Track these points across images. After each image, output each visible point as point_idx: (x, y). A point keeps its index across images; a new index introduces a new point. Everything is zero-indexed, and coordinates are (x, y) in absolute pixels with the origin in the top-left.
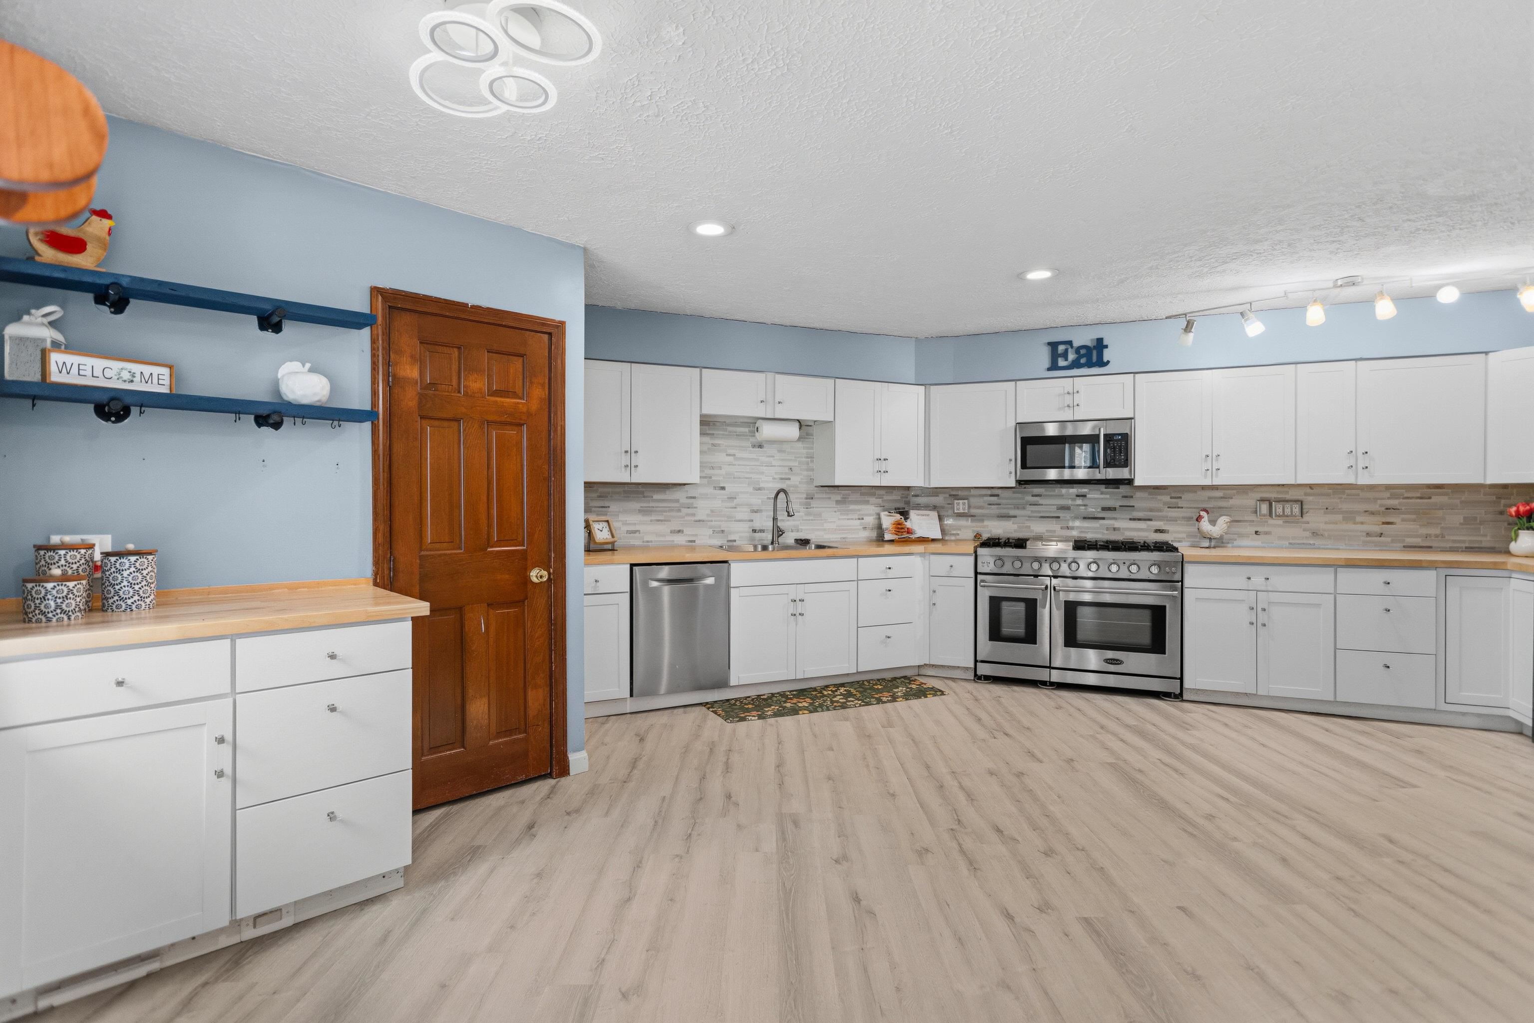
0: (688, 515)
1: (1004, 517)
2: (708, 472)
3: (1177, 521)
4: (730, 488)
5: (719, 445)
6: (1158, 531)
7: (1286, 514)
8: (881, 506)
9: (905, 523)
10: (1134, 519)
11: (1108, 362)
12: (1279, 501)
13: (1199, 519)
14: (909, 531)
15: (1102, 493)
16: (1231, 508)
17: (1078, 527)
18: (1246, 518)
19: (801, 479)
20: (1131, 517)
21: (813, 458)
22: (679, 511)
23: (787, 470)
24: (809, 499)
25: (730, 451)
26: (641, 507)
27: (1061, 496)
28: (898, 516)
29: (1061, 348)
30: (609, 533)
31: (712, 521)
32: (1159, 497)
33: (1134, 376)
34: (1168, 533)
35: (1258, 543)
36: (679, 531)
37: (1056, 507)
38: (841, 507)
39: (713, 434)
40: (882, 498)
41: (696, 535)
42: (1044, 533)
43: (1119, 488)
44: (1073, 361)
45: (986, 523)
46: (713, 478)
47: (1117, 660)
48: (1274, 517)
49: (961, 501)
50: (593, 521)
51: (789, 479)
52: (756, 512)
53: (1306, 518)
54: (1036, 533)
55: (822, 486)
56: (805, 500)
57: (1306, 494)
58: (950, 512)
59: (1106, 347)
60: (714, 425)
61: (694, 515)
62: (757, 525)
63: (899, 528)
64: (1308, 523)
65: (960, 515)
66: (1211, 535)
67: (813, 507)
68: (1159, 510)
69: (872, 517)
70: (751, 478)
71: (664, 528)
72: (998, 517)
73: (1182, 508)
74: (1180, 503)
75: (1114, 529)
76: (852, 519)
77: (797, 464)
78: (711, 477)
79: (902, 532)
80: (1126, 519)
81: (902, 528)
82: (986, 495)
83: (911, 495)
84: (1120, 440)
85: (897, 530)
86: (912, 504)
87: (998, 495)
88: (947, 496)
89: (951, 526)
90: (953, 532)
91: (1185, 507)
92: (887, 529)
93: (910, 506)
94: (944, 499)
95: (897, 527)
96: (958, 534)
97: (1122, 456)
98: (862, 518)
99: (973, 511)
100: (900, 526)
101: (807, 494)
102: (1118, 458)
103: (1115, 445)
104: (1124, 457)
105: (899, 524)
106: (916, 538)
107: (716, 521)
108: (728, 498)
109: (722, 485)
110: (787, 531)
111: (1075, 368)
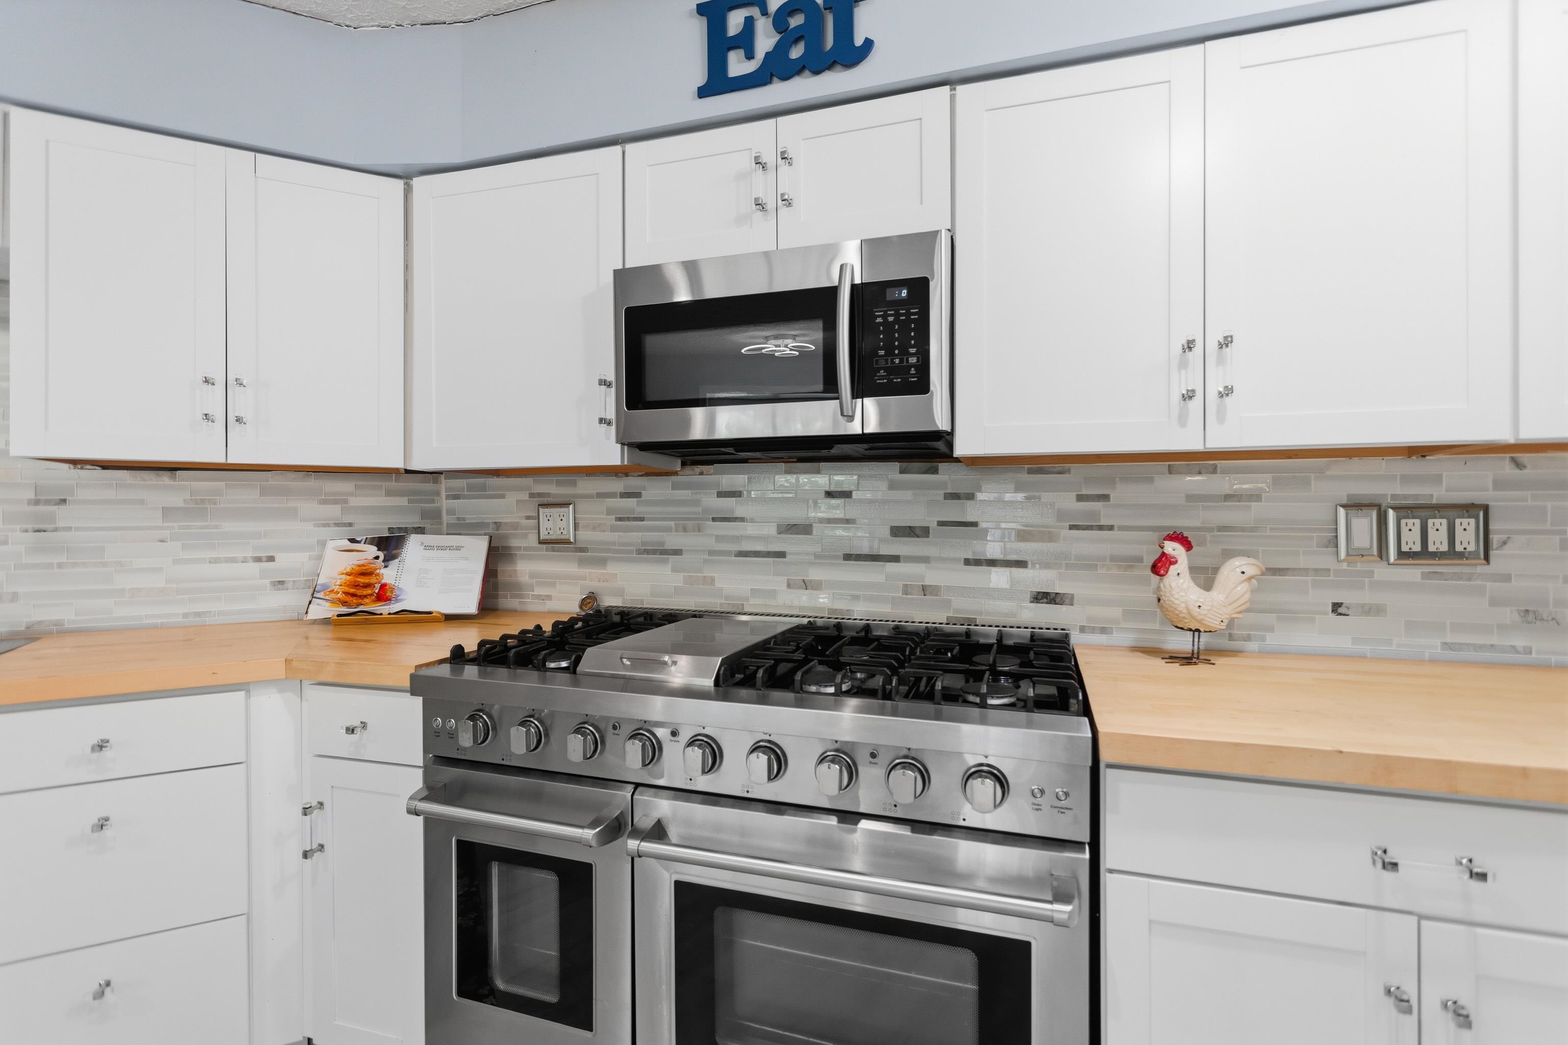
1: (654, 552)
3: (1095, 567)
6: (1043, 597)
7: (1432, 548)
8: (337, 525)
9: (383, 571)
10: (978, 562)
11: (869, 44)
12: (1406, 510)
13: (1161, 565)
14: (384, 595)
15: (893, 486)
16: (1253, 529)
17: (830, 584)
18: (1303, 562)
20: (970, 556)
24: (48, 502)
28: (371, 552)
32: (1046, 497)
34: (1072, 604)
35: (1343, 643)
37: (774, 524)
42: (747, 599)
43: (935, 471)
44: (769, 57)
45: (613, 568)
48: (1392, 560)
49: (558, 511)
53: (1499, 561)
54: (727, 598)
56: (33, 508)
57: (1499, 484)
58: (532, 540)
63: (360, 585)
64: (1507, 578)
65: (554, 548)
66: (1199, 621)
67: (69, 529)
68: (1050, 536)
72: (639, 552)
73: (1111, 528)
74: (1104, 513)
75: (925, 589)
76: (233, 560)
79: (366, 596)
80: (956, 560)
81: (368, 586)
82: (611, 495)
83: (443, 494)
84: (901, 302)
85: (352, 591)
86: (445, 518)
87: (637, 495)
88: (525, 496)
89: (533, 575)
90: (538, 591)
91: (1122, 528)
92: (325, 587)
93: (441, 523)
94: (518, 501)
95: (356, 581)
96: (549, 597)
97: (913, 355)
98: (278, 557)
99: (585, 535)
100: (362, 580)
101: (37, 489)
102: (897, 361)
103: (891, 319)
104: (918, 358)
105: (363, 574)
106: (394, 614)
111: (775, 79)
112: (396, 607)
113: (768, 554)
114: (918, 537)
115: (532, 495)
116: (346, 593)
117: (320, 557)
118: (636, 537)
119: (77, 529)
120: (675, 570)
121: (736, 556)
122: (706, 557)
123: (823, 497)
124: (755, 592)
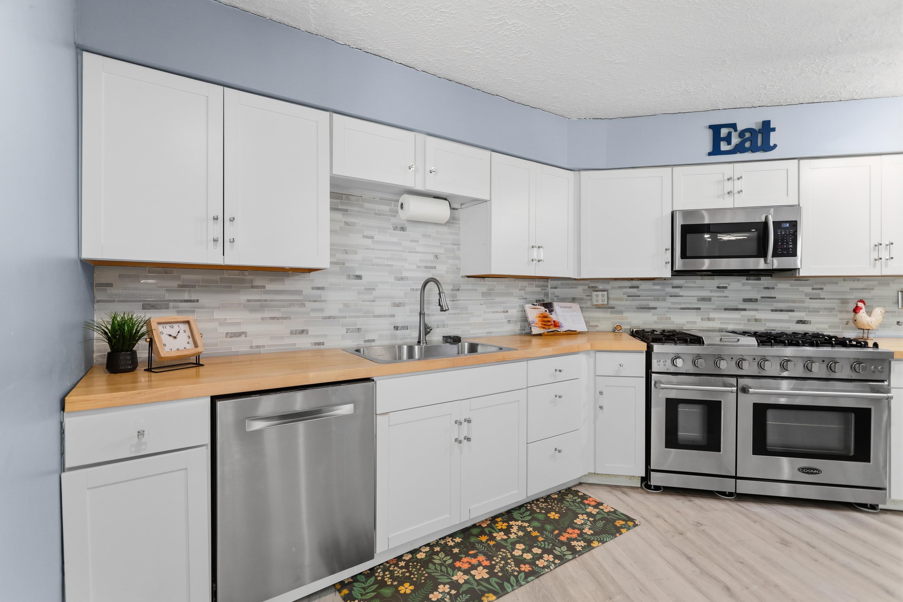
0: (313, 310)
1: (644, 308)
2: (340, 256)
3: (819, 312)
4: (368, 277)
5: (354, 224)
6: (800, 322)
8: (523, 299)
9: (551, 316)
10: (776, 311)
11: (775, 146)
13: (856, 310)
14: (556, 324)
15: (744, 284)
16: (872, 299)
17: (719, 319)
19: (448, 268)
20: (773, 309)
21: (460, 245)
22: (304, 305)
23: (432, 257)
24: (455, 290)
25: (367, 233)
26: (249, 301)
28: (543, 309)
29: (724, 132)
30: (191, 340)
31: (345, 317)
32: (801, 289)
33: (799, 163)
35: (901, 334)
36: (302, 332)
37: (696, 298)
38: (487, 300)
39: (347, 210)
40: (525, 290)
41: (326, 336)
43: (760, 280)
44: (737, 145)
45: (625, 315)
46: (346, 265)
47: (814, 469)
49: (600, 293)
50: (159, 323)
51: (435, 268)
52: (398, 305)
54: (676, 324)
55: (468, 277)
56: (452, 292)
58: (593, 304)
59: (774, 130)
60: (348, 199)
61: (322, 310)
62: (399, 320)
63: (545, 321)
65: (599, 307)
67: (460, 300)
68: (803, 302)
69: (516, 310)
70: (392, 266)
71: (281, 328)
72: (638, 308)
73: (824, 299)
75: (756, 320)
76: (497, 312)
77: (443, 251)
78: (344, 264)
79: (549, 325)
80: (767, 310)
81: (549, 321)
82: (626, 287)
83: (549, 286)
84: (787, 228)
85: (544, 323)
86: (550, 296)
87: (638, 287)
88: (586, 287)
89: (589, 318)
91: (827, 299)
92: (533, 322)
93: (548, 298)
94: (583, 290)
95: (543, 320)
96: (597, 326)
97: (791, 245)
98: (509, 311)
99: (612, 303)
100: (546, 319)
102: (785, 246)
103: (783, 233)
104: (792, 246)
105: (545, 317)
106: (564, 331)
107: (350, 317)
108: (365, 289)
109: (358, 273)
110: (436, 326)
111: (738, 152)
112: (563, 329)
113: (693, 309)
114: (753, 302)
115: (589, 287)
116: (542, 324)
117: (525, 311)
118: (636, 303)
119: (462, 300)
120: (653, 315)
121: (680, 309)
122: (667, 310)
123: (716, 289)
124: (688, 322)
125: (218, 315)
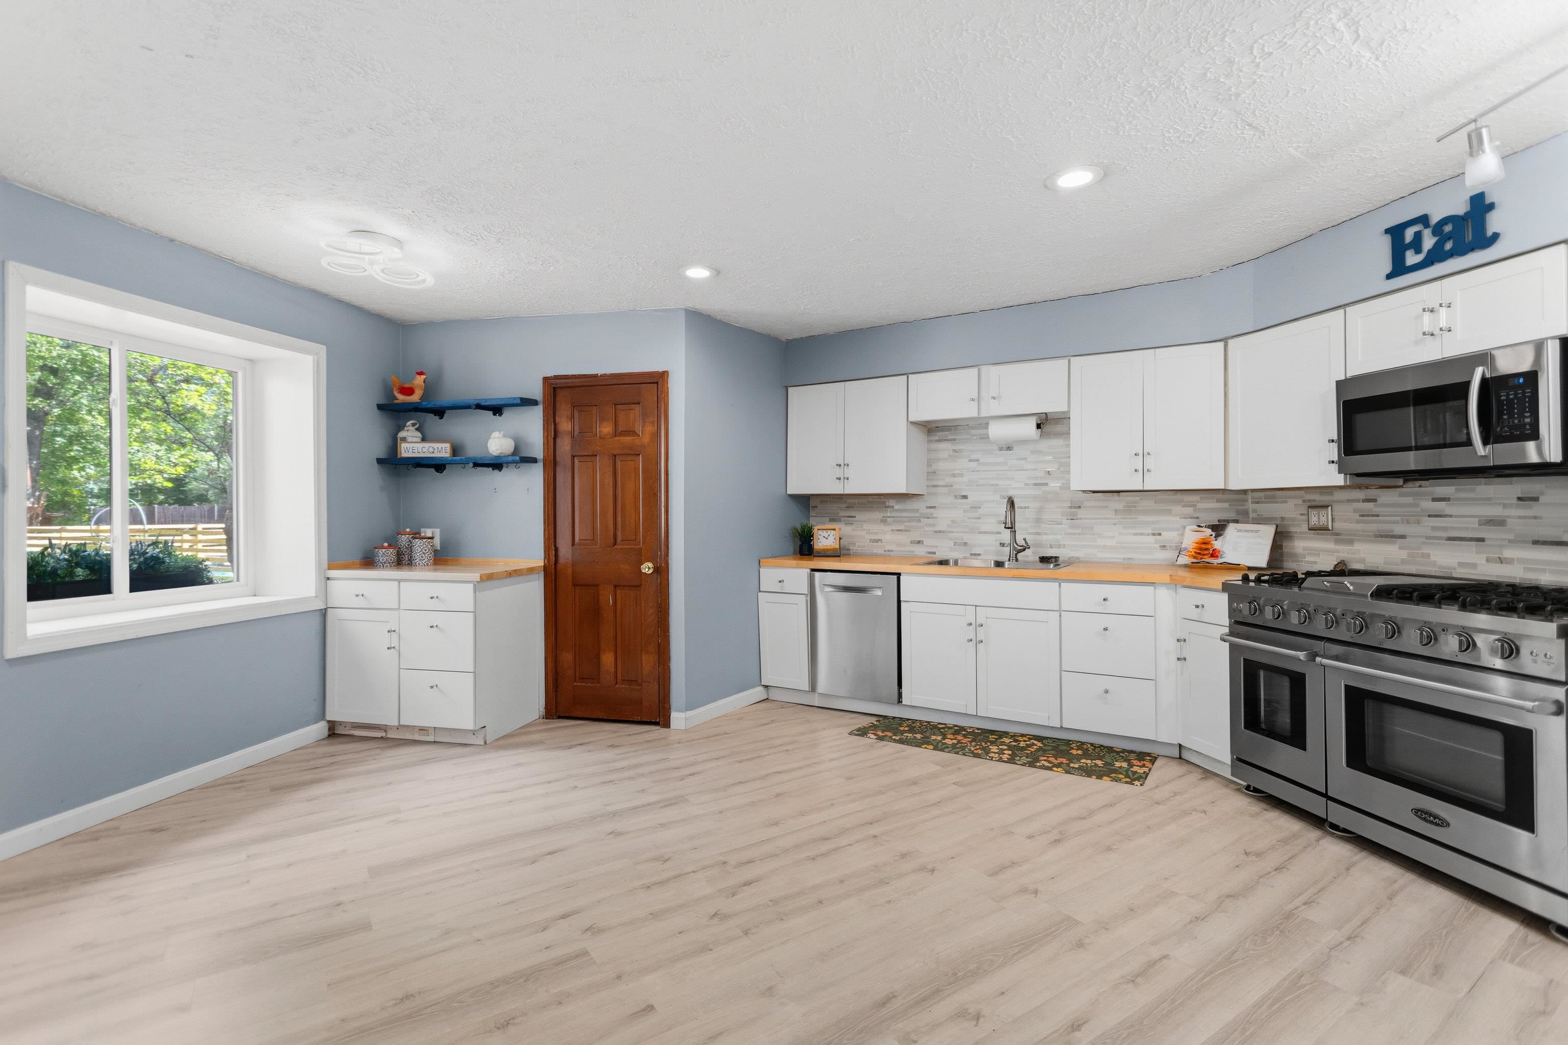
0: (927, 525)
1: (1387, 536)
2: (949, 480)
4: (973, 497)
5: (960, 451)
8: (1191, 518)
9: (1215, 542)
11: (1496, 236)
14: (1215, 554)
17: (1521, 561)
19: (1063, 484)
22: (919, 521)
23: (1042, 474)
24: (1075, 507)
25: (974, 457)
26: (883, 517)
27: (1488, 501)
28: (1209, 533)
29: (1409, 234)
30: (838, 540)
31: (953, 532)
36: (919, 542)
37: (1477, 519)
38: (1125, 518)
39: (955, 440)
41: (938, 547)
42: (1455, 569)
44: (1432, 251)
45: (1358, 546)
46: (954, 487)
49: (1319, 510)
50: (819, 530)
51: (1047, 484)
54: (1438, 567)
55: (1094, 492)
56: (1070, 510)
58: (1305, 528)
60: (956, 429)
61: (934, 525)
63: (1203, 549)
65: (1318, 533)
67: (1081, 519)
69: (1173, 532)
70: (997, 485)
71: (905, 538)
72: (1376, 536)
76: (1142, 534)
77: (1056, 466)
78: (951, 486)
79: (1205, 555)
81: (1207, 549)
82: (1357, 501)
83: (1250, 501)
84: (1520, 386)
85: (1199, 551)
86: (1251, 515)
87: (1375, 500)
88: (1300, 502)
89: (1304, 549)
90: (1308, 559)
92: (1185, 549)
93: (1249, 517)
94: (1296, 505)
95: (1200, 547)
96: (1316, 563)
97: (1527, 417)
98: (1163, 533)
99: (1338, 526)
100: (1204, 546)
101: (1071, 502)
102: (1516, 421)
103: (1511, 397)
104: (1531, 420)
105: (1204, 543)
106: (1221, 564)
107: (957, 532)
108: (972, 508)
109: (963, 494)
110: (1049, 546)
111: (1435, 262)
112: (1220, 561)
113: (1471, 539)
116: (1195, 552)
117: (1183, 535)
118: (1373, 527)
119: (1085, 519)
120: (1400, 548)
121: (1446, 540)
122: (1424, 540)
123: (1515, 501)
124: (1461, 564)
125: (865, 526)
